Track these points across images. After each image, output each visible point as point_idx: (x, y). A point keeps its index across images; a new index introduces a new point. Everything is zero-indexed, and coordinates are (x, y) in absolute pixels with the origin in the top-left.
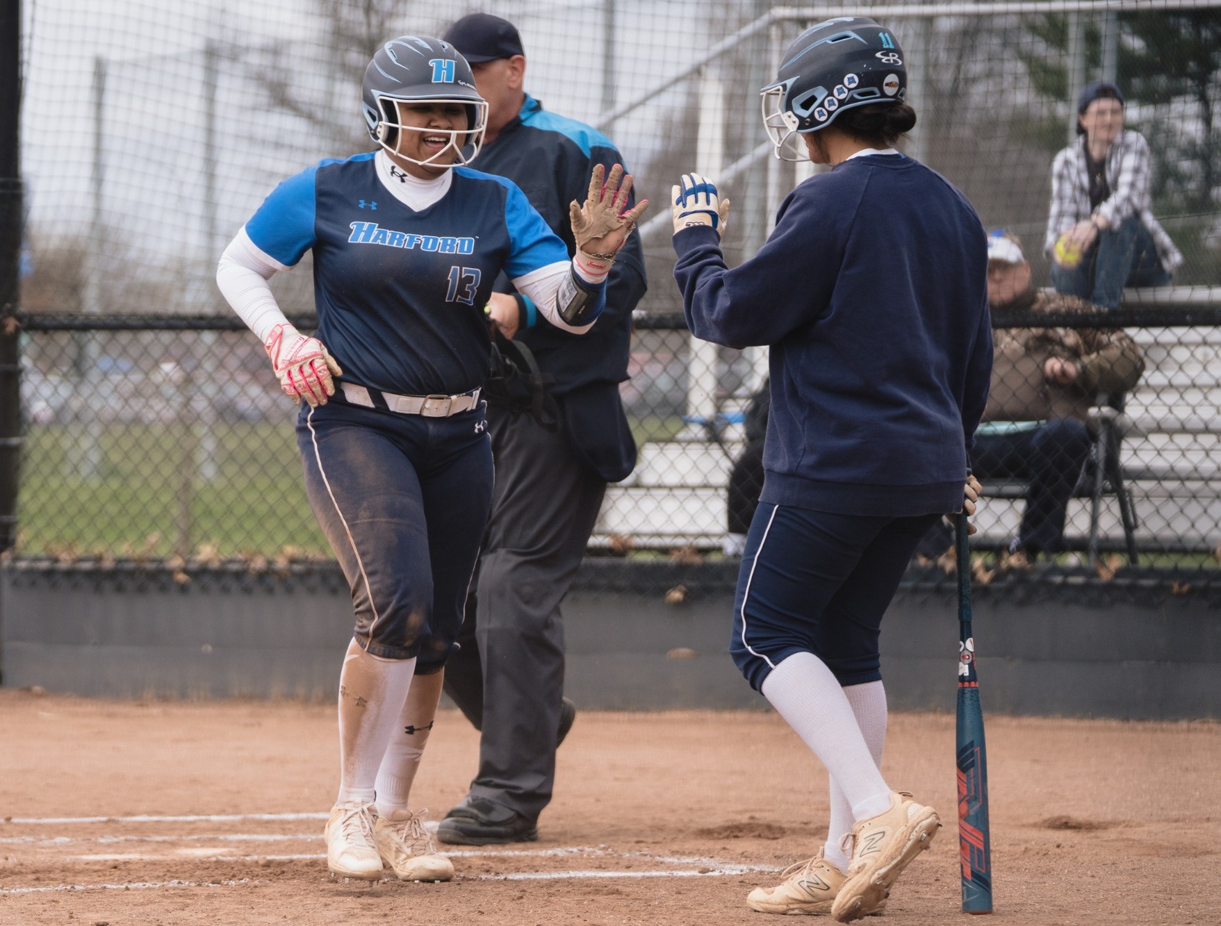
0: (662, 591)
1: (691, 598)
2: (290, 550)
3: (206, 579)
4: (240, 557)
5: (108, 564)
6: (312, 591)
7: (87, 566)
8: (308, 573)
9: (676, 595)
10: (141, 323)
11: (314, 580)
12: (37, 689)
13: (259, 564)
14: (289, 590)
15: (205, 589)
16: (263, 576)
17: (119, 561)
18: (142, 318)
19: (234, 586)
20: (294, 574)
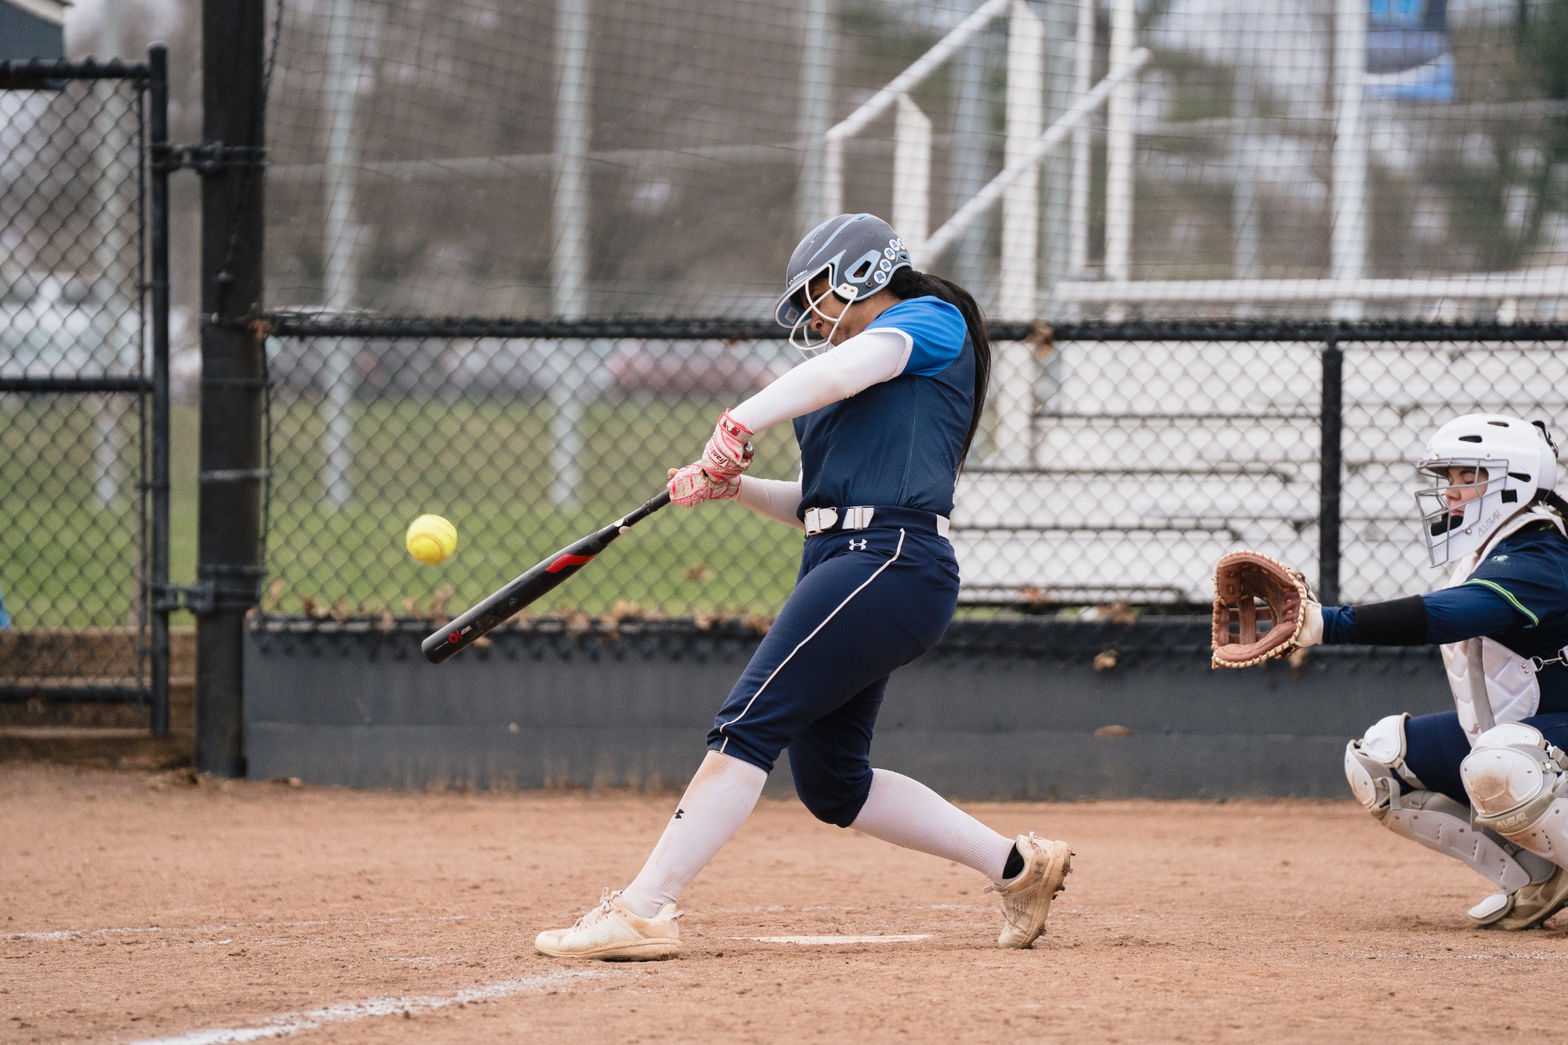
0: (1089, 657)
1: (1126, 664)
2: (623, 607)
3: (513, 643)
4: (555, 615)
5: (387, 625)
6: (648, 656)
7: (361, 627)
8: (643, 635)
9: (1106, 660)
10: (427, 329)
11: (653, 643)
12: (295, 781)
13: (580, 624)
14: (619, 656)
15: (511, 656)
16: (584, 638)
17: (400, 622)
18: (430, 323)
19: (549, 652)
20: (625, 635)
